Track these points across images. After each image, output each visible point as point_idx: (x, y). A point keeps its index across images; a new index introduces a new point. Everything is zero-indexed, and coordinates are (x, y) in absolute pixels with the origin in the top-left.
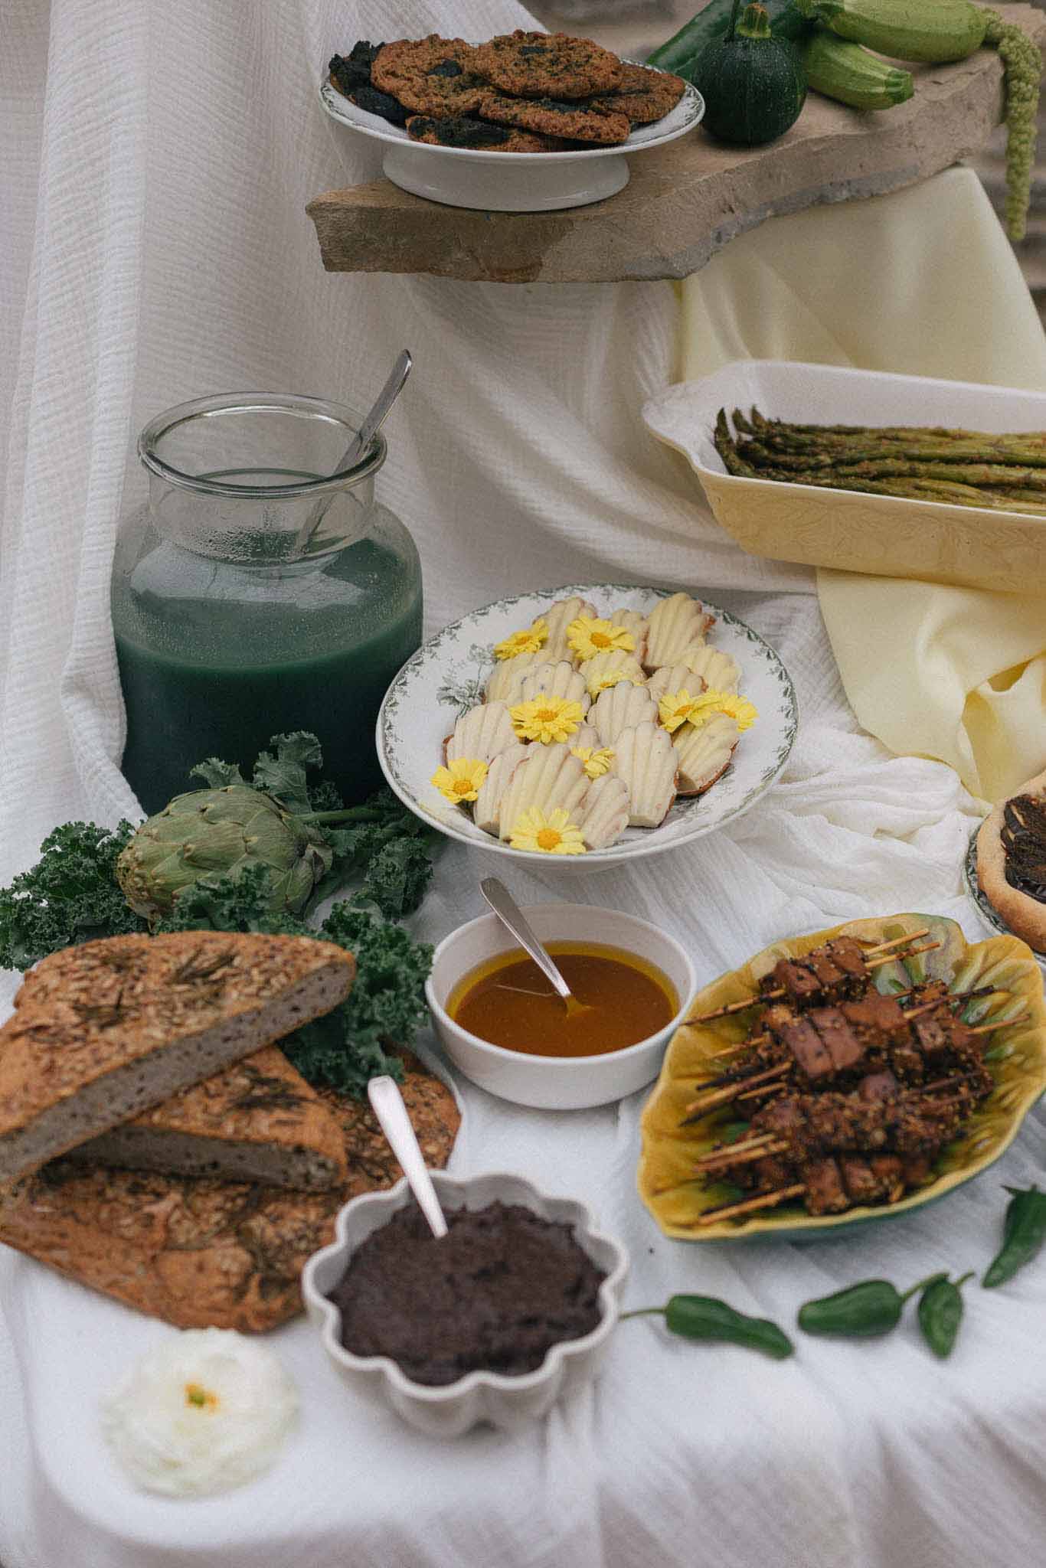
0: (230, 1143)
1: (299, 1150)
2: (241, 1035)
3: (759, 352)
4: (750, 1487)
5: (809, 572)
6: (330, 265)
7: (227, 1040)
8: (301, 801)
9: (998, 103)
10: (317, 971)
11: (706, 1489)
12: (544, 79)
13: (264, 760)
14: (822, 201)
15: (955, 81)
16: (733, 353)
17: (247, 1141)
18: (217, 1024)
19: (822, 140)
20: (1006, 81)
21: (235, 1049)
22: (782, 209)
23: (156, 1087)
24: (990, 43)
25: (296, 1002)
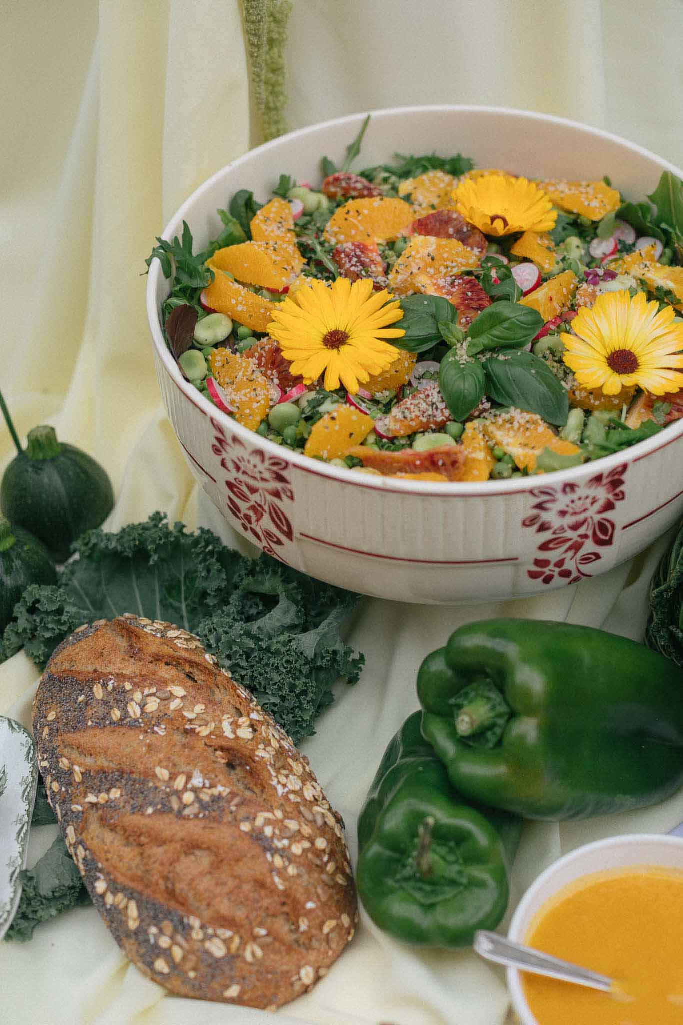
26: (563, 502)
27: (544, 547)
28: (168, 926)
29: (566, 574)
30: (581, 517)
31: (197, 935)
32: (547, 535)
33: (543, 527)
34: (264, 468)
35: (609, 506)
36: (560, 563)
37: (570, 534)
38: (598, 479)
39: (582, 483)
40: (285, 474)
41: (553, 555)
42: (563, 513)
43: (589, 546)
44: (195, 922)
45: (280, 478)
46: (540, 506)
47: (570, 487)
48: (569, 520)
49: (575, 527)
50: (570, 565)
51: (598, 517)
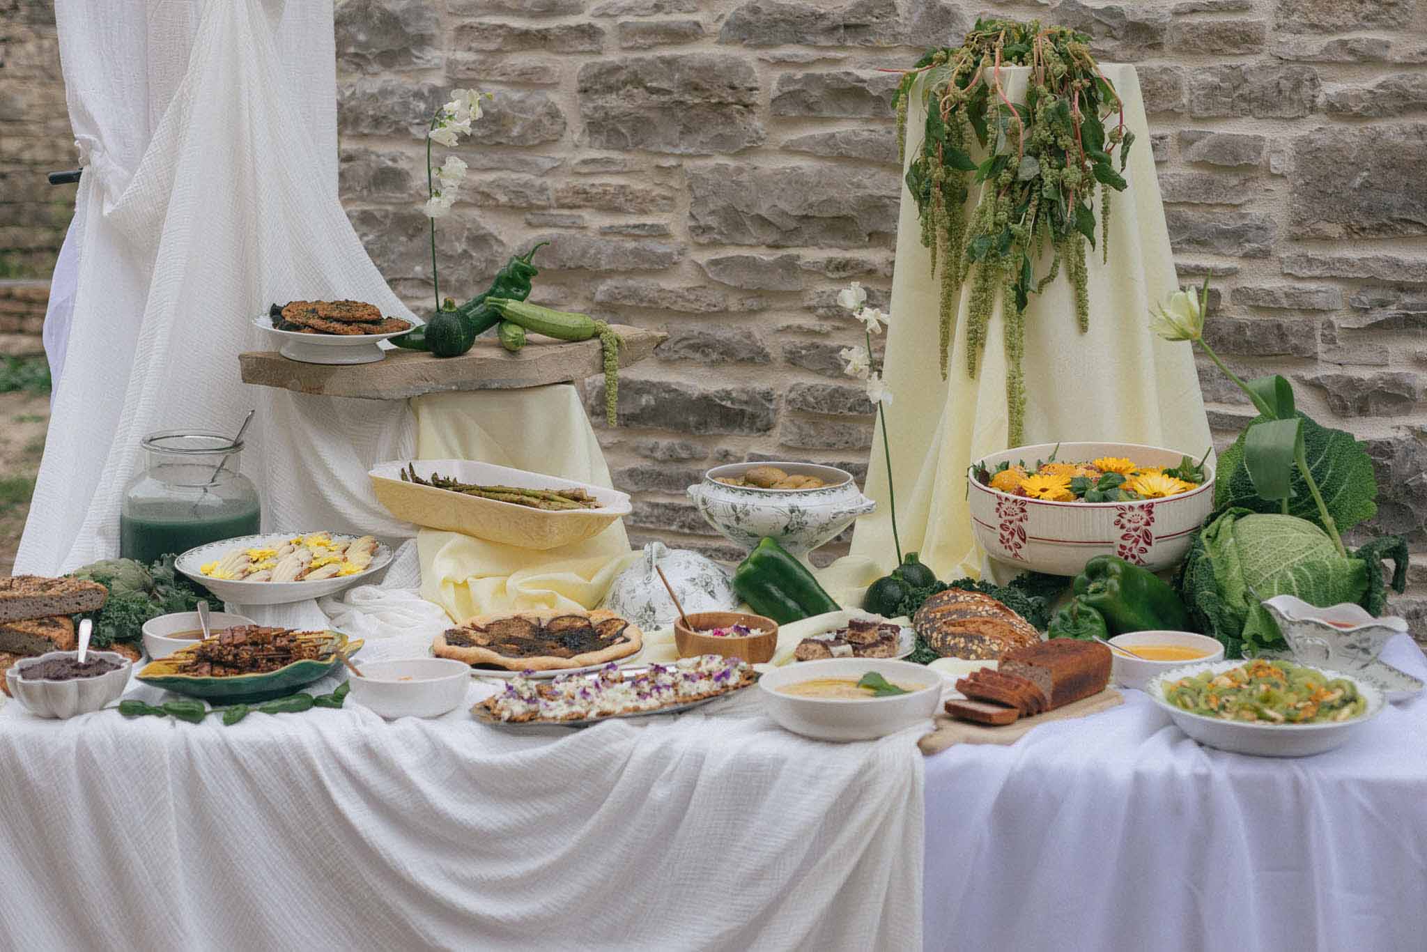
0: (29, 635)
1: (49, 640)
2: (52, 606)
3: (468, 456)
4: (134, 748)
5: (418, 527)
6: (245, 381)
7: (46, 605)
8: (171, 585)
9: (597, 361)
10: (89, 590)
11: (118, 746)
12: (336, 314)
13: (157, 563)
14: (484, 389)
15: (571, 347)
16: (453, 455)
17: (34, 634)
18: (41, 597)
19: (481, 359)
20: (603, 350)
21: (48, 610)
22: (463, 390)
23: (12, 614)
24: (596, 335)
25: (78, 599)
26: (1129, 515)
27: (1123, 537)
28: (976, 642)
29: (1134, 557)
30: (1137, 525)
31: (988, 643)
32: (1124, 532)
33: (1123, 527)
34: (1017, 508)
35: (1148, 524)
36: (1130, 549)
37: (1133, 533)
38: (1142, 507)
39: (1136, 507)
40: (1025, 508)
41: (1128, 544)
42: (1130, 521)
43: (1142, 544)
44: (987, 638)
45: (1023, 510)
46: (1120, 515)
47: (1131, 508)
48: (1133, 525)
49: (1136, 530)
50: (1135, 552)
51: (1144, 528)
